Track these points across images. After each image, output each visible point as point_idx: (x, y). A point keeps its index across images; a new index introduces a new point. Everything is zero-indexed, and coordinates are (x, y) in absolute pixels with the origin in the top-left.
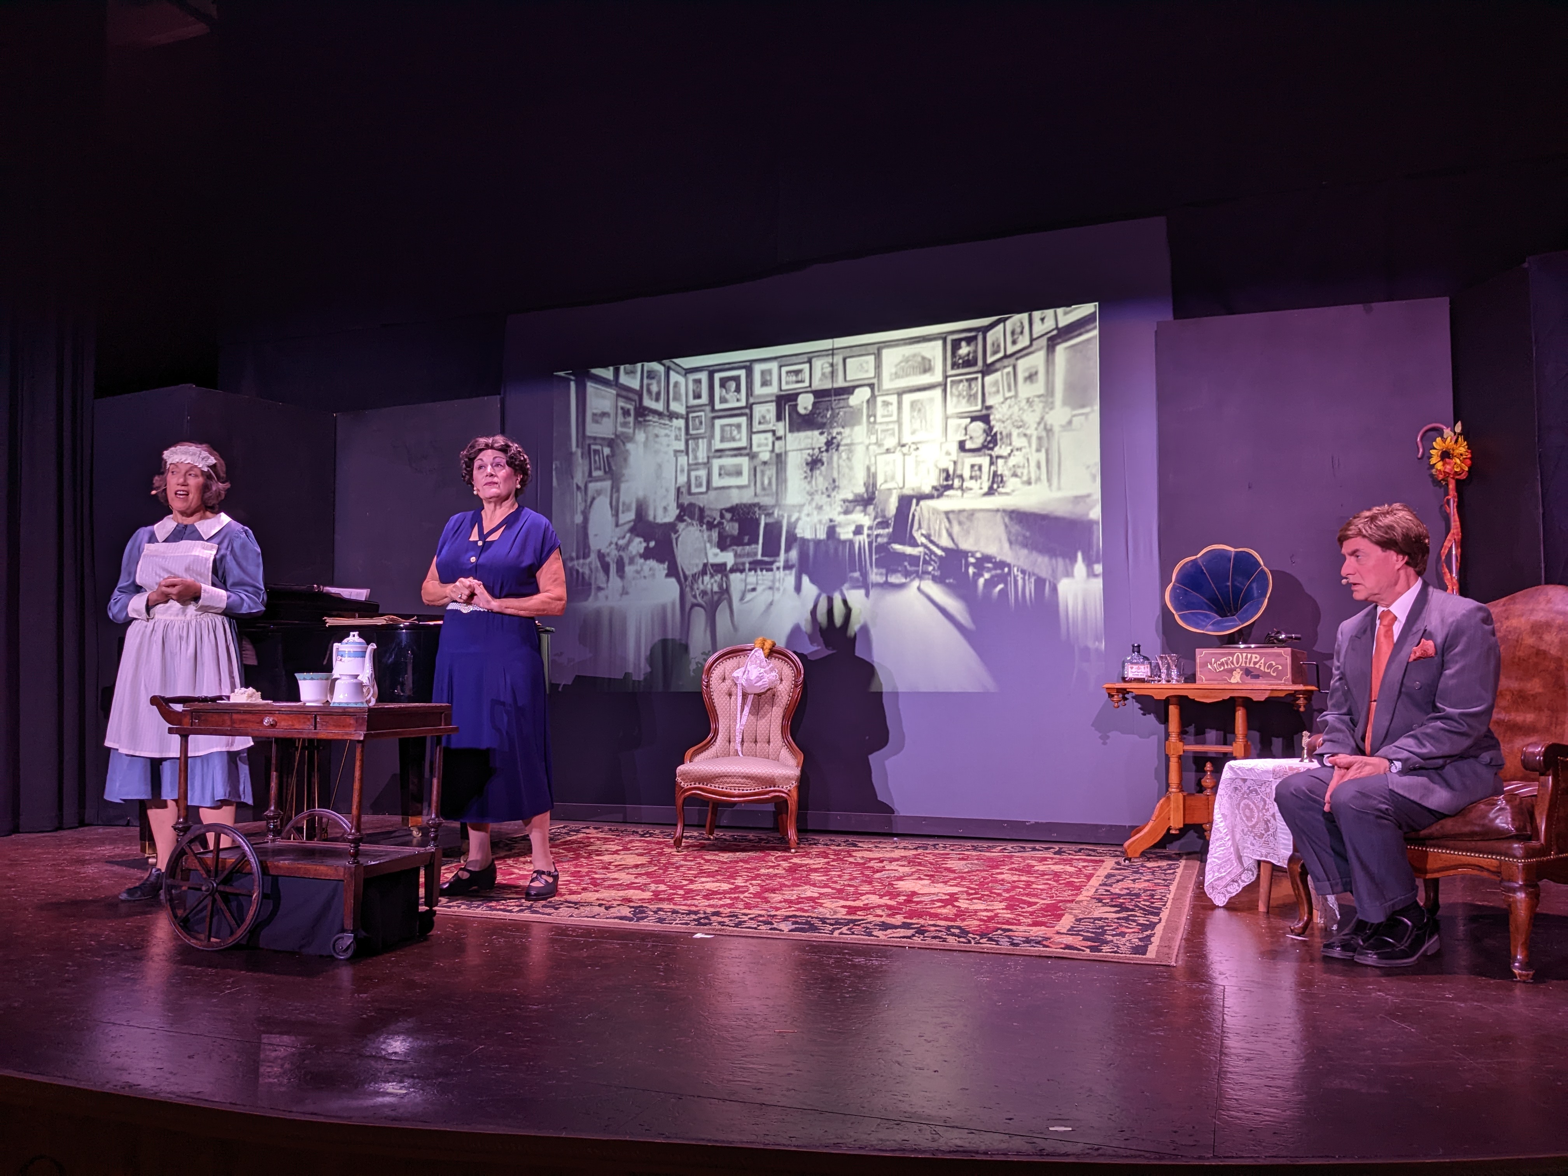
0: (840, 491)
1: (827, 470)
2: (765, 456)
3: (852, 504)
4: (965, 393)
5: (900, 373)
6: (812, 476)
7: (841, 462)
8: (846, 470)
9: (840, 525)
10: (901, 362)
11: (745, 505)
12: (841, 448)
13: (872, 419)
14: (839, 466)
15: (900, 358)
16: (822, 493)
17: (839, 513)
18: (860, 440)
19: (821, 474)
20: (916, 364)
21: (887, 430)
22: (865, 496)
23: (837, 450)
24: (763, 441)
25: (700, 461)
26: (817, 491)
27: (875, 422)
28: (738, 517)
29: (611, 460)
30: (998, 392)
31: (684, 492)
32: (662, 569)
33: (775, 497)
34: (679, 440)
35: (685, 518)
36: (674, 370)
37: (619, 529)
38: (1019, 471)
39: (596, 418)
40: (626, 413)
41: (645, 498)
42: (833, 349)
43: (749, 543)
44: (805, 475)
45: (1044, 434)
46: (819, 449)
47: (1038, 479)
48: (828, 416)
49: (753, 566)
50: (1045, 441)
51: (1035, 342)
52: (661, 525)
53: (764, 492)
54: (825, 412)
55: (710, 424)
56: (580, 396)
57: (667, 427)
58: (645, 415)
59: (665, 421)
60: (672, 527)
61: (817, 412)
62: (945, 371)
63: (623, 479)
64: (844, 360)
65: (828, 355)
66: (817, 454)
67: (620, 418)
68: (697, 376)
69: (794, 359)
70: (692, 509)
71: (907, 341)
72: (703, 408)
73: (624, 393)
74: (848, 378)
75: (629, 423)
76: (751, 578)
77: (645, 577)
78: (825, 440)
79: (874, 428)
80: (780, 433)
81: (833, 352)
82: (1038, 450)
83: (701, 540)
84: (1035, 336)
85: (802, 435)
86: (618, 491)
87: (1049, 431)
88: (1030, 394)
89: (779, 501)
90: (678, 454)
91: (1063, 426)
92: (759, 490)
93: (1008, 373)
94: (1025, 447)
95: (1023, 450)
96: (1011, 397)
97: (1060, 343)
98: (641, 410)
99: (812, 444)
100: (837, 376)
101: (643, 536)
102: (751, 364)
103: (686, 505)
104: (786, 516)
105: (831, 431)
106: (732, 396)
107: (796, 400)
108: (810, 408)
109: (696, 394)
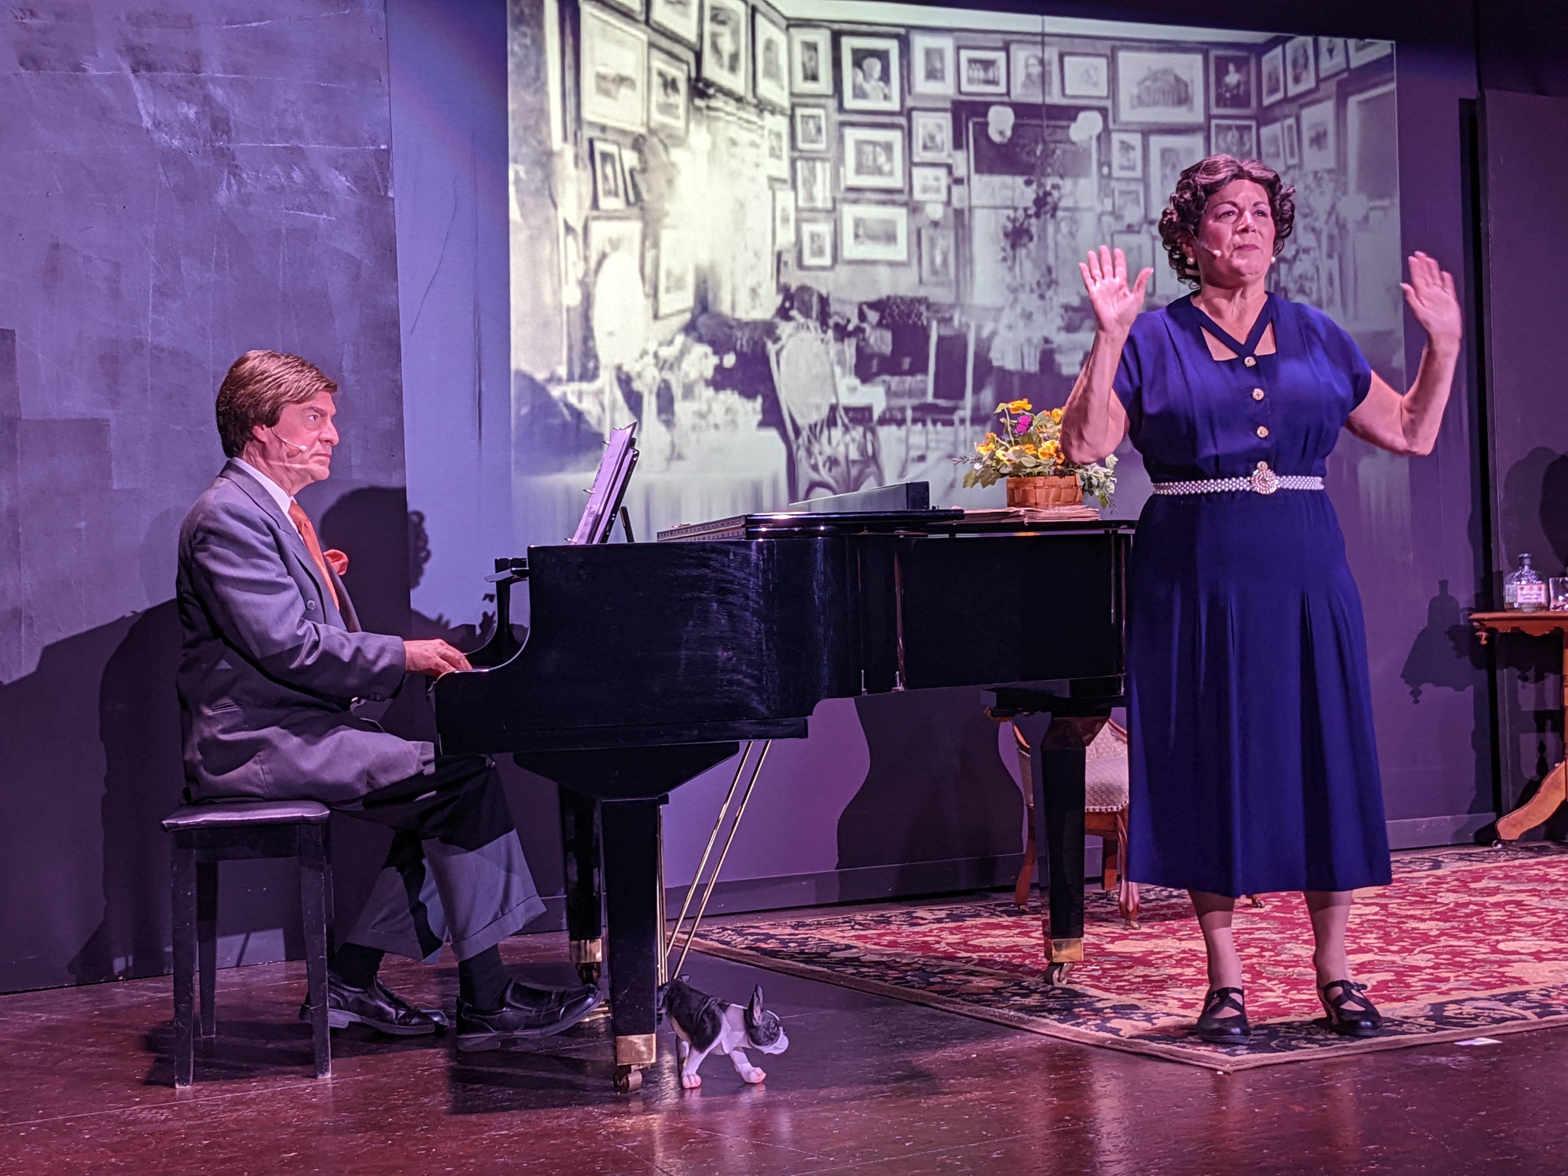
0: (1060, 289)
1: (1037, 248)
2: (935, 211)
3: (1078, 315)
5: (1145, 97)
6: (1014, 258)
7: (1059, 237)
8: (1066, 254)
9: (1060, 349)
10: (1146, 79)
11: (902, 299)
12: (1060, 214)
13: (1105, 170)
14: (1056, 244)
15: (1144, 73)
16: (1032, 291)
17: (1059, 329)
18: (1088, 204)
19: (1028, 255)
20: (1167, 87)
21: (1129, 193)
23: (1053, 216)
24: (932, 183)
25: (819, 204)
26: (1022, 286)
27: (1110, 176)
28: (889, 320)
29: (638, 178)
30: (1277, 155)
31: (790, 263)
32: (750, 413)
33: (954, 289)
34: (779, 158)
35: (794, 313)
36: (764, 15)
37: (660, 324)
38: (1307, 285)
39: (603, 84)
40: (670, 85)
41: (713, 266)
42: (1043, 35)
43: (911, 372)
44: (1003, 254)
45: (1336, 232)
46: (1026, 209)
47: (1331, 301)
48: (1038, 153)
49: (919, 415)
50: (1337, 241)
51: (1323, 86)
52: (747, 324)
53: (933, 279)
54: (1033, 145)
55: (837, 135)
56: (568, 31)
57: (754, 127)
58: (709, 97)
59: (750, 114)
60: (769, 329)
61: (1021, 142)
62: (1207, 107)
63: (667, 221)
64: (1061, 57)
65: (1035, 43)
66: (1021, 219)
67: (658, 95)
68: (810, 35)
69: (980, 39)
70: (806, 298)
71: (1154, 45)
72: (822, 101)
73: (664, 43)
74: (1068, 91)
75: (677, 107)
76: (918, 435)
77: (716, 427)
78: (1034, 196)
79: (1108, 185)
80: (960, 171)
81: (1042, 39)
82: (1330, 256)
83: (824, 357)
84: (1322, 75)
85: (996, 180)
86: (656, 245)
87: (1342, 226)
88: (1319, 167)
89: (962, 298)
90: (777, 185)
91: (1357, 223)
92: (926, 274)
93: (1290, 128)
94: (1314, 249)
95: (1312, 253)
96: (1294, 167)
97: (1351, 94)
98: (701, 85)
99: (1013, 200)
100: (1050, 85)
101: (712, 343)
102: (907, 33)
103: (793, 288)
104: (973, 325)
105: (1043, 180)
106: (874, 89)
107: (985, 115)
108: (1009, 133)
109: (809, 73)
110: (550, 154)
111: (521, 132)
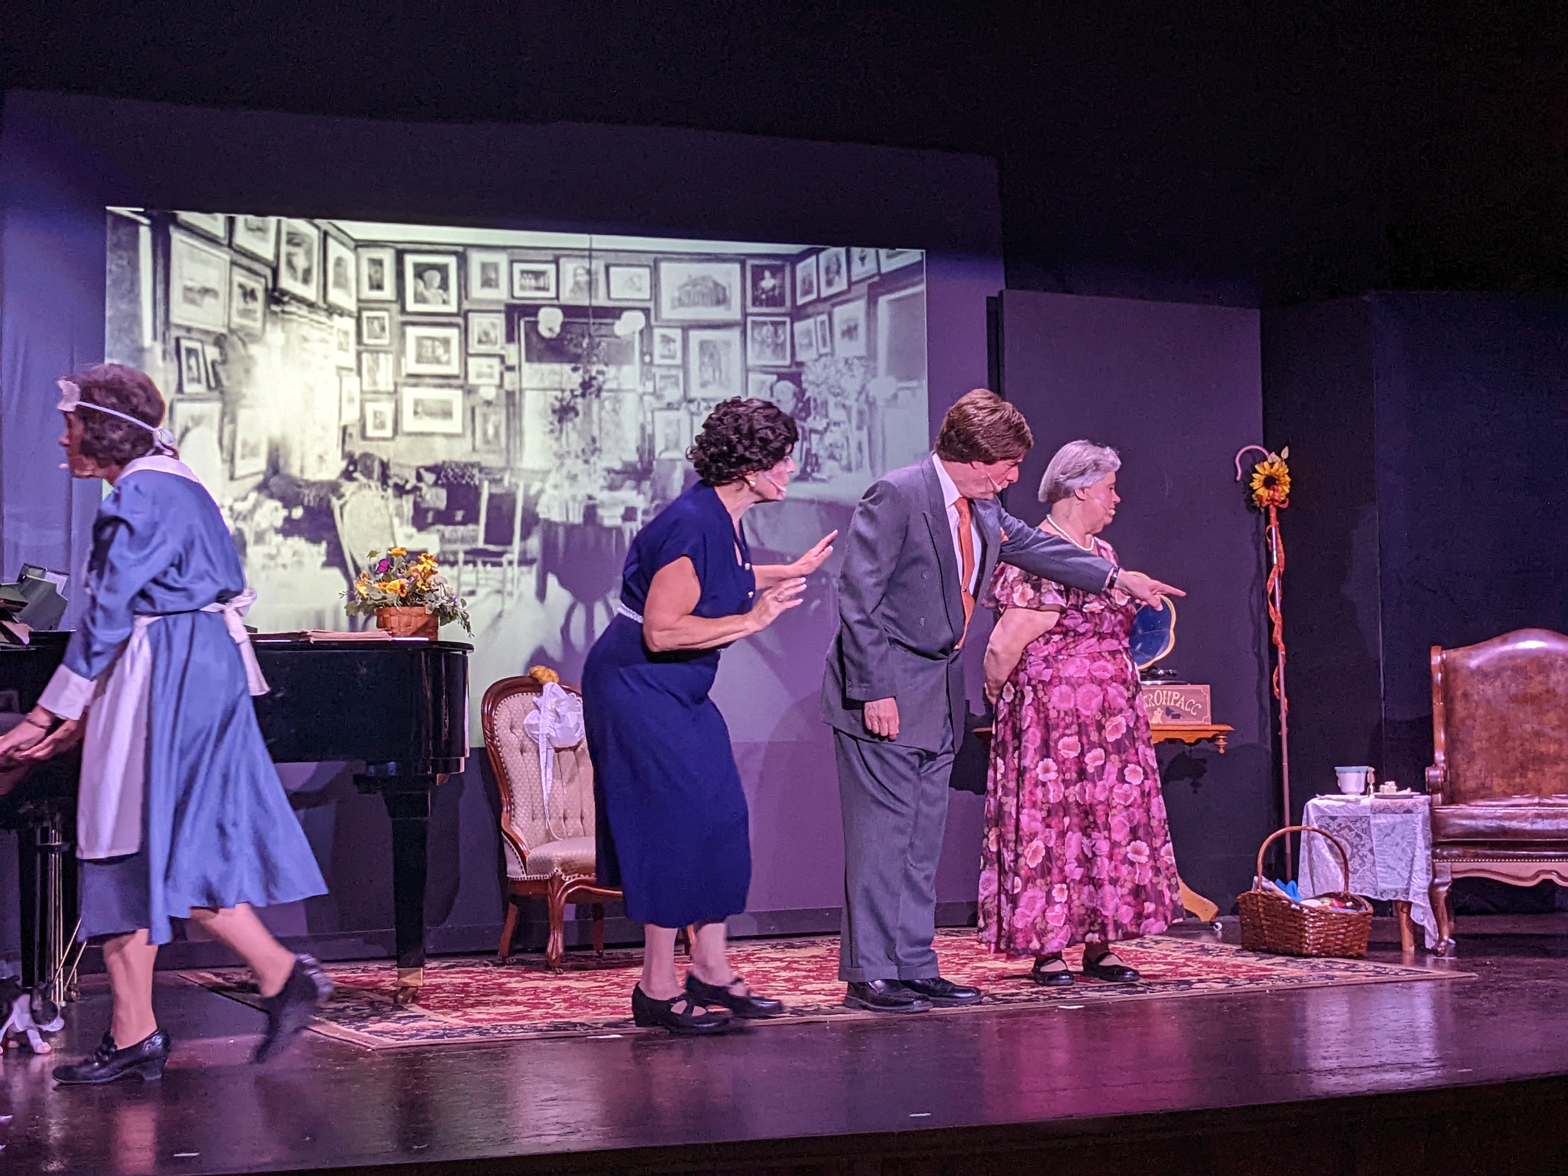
0: (603, 456)
1: (583, 422)
2: (489, 392)
3: (620, 477)
4: (770, 340)
5: (685, 300)
6: (561, 431)
7: (603, 413)
8: (609, 427)
9: (602, 504)
10: (686, 285)
11: (457, 464)
12: (604, 394)
13: (647, 359)
14: (600, 420)
15: (685, 279)
16: (577, 457)
17: (602, 488)
18: (630, 387)
19: (574, 427)
20: (706, 291)
21: (669, 377)
22: (639, 466)
23: (598, 396)
24: (486, 370)
25: (382, 387)
26: (568, 453)
27: (651, 363)
28: (445, 481)
29: (219, 368)
30: (811, 344)
31: (355, 435)
32: (316, 555)
33: (504, 454)
34: (346, 350)
35: (357, 475)
36: (335, 238)
37: (235, 483)
38: (837, 453)
39: (190, 295)
40: (249, 294)
41: (284, 438)
42: (590, 250)
43: (464, 523)
44: (551, 427)
45: (865, 407)
46: (572, 391)
47: (860, 465)
48: (585, 345)
49: (470, 558)
50: (867, 417)
51: (853, 288)
52: (314, 484)
53: (486, 447)
54: (580, 339)
55: (399, 332)
56: (160, 253)
57: (323, 326)
58: (284, 303)
59: (322, 317)
60: (334, 488)
61: (569, 337)
62: (744, 306)
63: (244, 402)
64: (607, 268)
65: (583, 257)
66: (568, 399)
67: (238, 302)
68: (377, 254)
69: (532, 254)
70: (369, 463)
71: (696, 257)
72: (386, 306)
73: (245, 261)
74: (613, 295)
75: (255, 312)
76: (468, 575)
77: (284, 566)
78: (580, 380)
79: (650, 371)
80: (512, 360)
81: (590, 253)
82: (859, 428)
83: (383, 511)
84: (854, 279)
85: (546, 367)
86: (233, 421)
87: (871, 404)
88: (849, 354)
89: (512, 463)
90: (344, 373)
91: (887, 401)
92: (479, 443)
93: (823, 323)
94: (844, 422)
95: (842, 426)
96: (826, 355)
97: (883, 294)
98: (276, 294)
99: (561, 383)
100: (597, 290)
101: (282, 499)
102: (465, 250)
103: (357, 455)
104: (522, 485)
105: (589, 367)
106: (434, 296)
107: (535, 315)
108: (557, 329)
109: (375, 283)
110: (141, 350)
111: (116, 333)
